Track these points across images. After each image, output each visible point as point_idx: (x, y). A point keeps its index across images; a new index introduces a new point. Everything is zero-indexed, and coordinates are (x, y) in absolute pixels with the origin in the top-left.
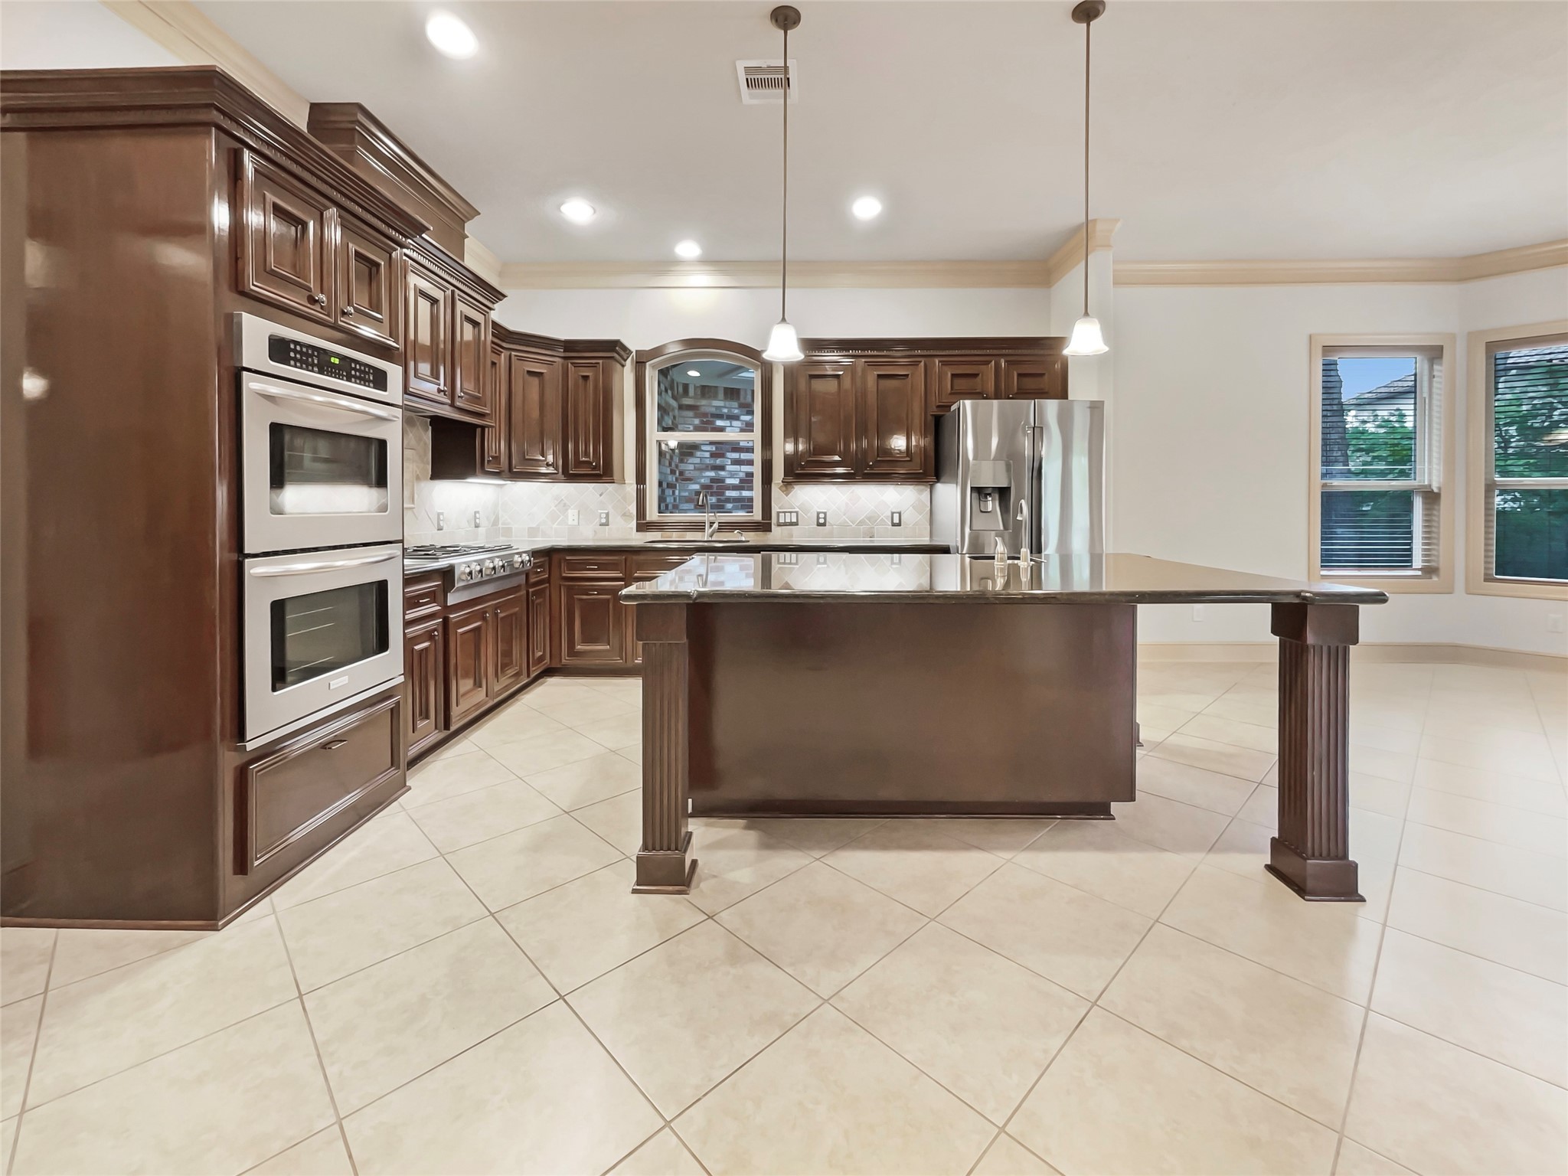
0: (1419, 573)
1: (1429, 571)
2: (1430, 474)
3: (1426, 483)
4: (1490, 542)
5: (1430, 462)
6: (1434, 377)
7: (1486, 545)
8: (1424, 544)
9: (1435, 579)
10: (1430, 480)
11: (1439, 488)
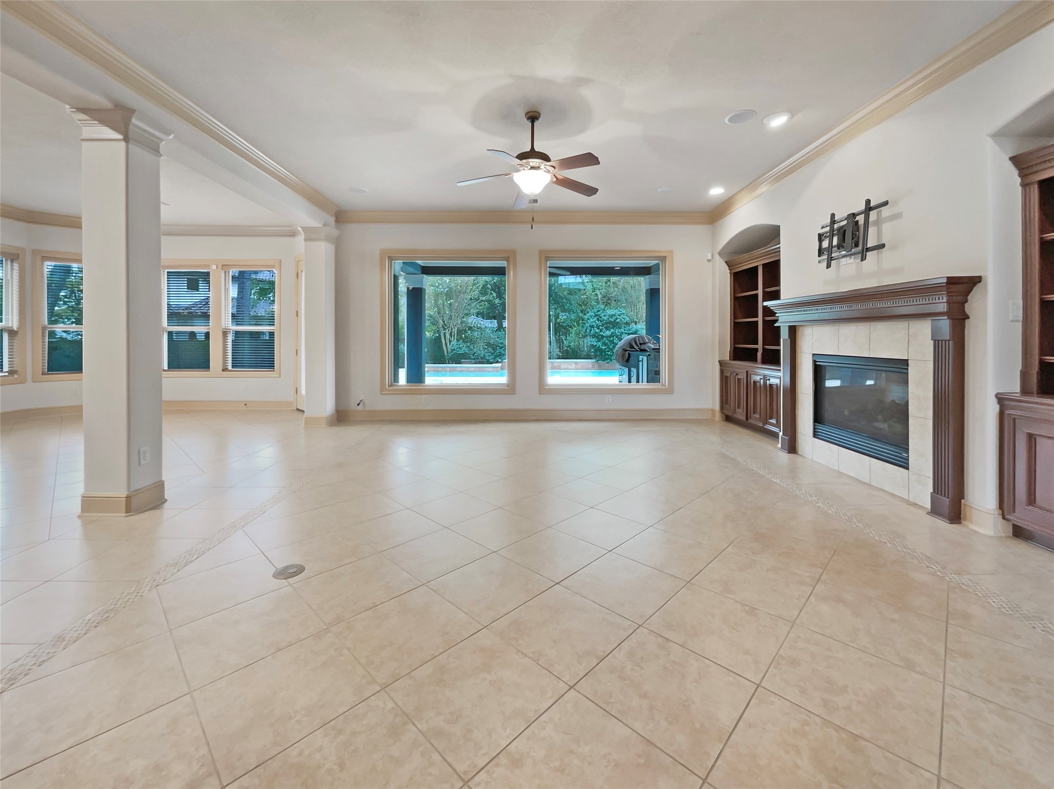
0: (7, 374)
1: (11, 372)
2: (12, 321)
3: (10, 325)
4: (44, 357)
5: (12, 314)
6: (14, 269)
7: (43, 357)
8: (9, 358)
9: (16, 376)
10: (12, 324)
11: (18, 329)
